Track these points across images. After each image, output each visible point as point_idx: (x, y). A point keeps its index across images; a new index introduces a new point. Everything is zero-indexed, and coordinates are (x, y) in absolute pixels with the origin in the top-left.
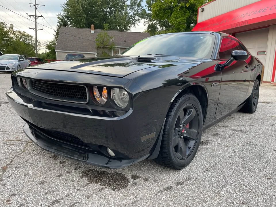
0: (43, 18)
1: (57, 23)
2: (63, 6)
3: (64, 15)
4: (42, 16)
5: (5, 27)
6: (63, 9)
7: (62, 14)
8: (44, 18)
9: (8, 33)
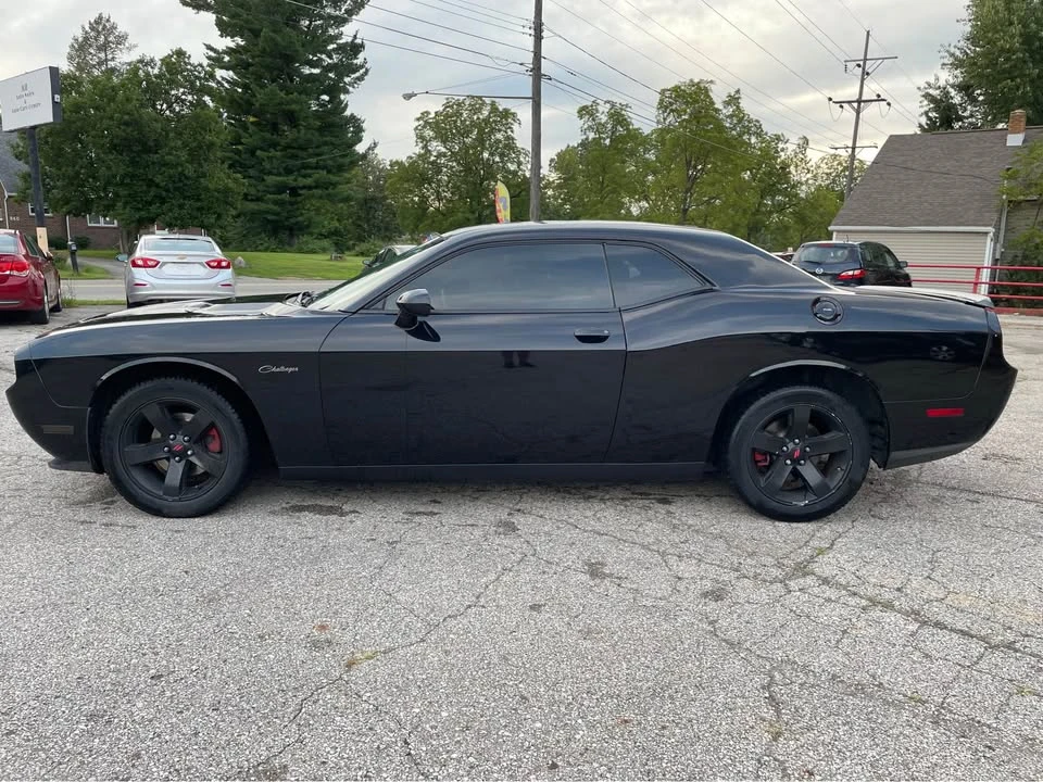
0: (885, 103)
1: (921, 115)
2: (948, 51)
3: (951, 81)
4: (879, 99)
5: (783, 150)
6: (949, 60)
7: (946, 77)
8: (889, 104)
9: (789, 166)
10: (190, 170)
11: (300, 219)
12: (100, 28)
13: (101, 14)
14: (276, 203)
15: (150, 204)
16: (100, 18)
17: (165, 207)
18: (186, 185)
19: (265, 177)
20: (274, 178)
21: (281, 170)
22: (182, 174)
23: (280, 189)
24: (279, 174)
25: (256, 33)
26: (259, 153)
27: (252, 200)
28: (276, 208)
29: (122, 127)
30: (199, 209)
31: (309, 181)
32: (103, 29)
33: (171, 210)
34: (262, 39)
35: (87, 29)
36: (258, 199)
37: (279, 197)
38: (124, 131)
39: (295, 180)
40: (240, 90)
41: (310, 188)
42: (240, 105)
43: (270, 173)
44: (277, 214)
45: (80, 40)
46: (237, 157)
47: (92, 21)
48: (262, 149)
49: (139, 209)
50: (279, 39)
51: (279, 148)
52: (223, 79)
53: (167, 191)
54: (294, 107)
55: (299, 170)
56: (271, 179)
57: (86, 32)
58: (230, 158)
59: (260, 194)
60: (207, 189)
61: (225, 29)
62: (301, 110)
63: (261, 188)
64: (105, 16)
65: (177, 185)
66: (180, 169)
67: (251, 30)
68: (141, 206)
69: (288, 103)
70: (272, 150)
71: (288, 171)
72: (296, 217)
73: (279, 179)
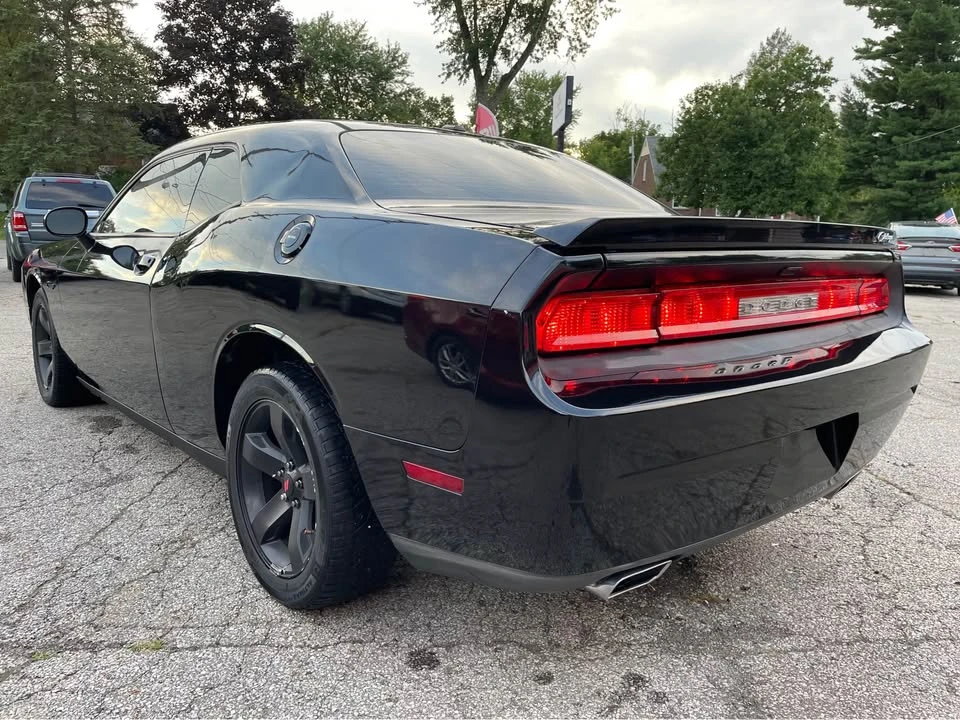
10: (787, 159)
11: (930, 204)
12: (776, 42)
13: (778, 29)
14: (904, 188)
15: (748, 193)
16: (777, 33)
17: (760, 197)
18: (782, 174)
19: (897, 163)
20: (907, 163)
21: (917, 154)
22: (778, 164)
23: (914, 174)
24: (915, 159)
25: (907, 17)
26: (894, 139)
27: (881, 187)
28: (903, 194)
29: (733, 126)
30: (791, 196)
31: (945, 164)
32: (779, 43)
33: (764, 199)
34: (912, 21)
35: (765, 45)
36: (889, 186)
37: (910, 182)
38: (733, 129)
39: (931, 164)
40: (891, 78)
41: (944, 171)
42: (886, 93)
43: (905, 158)
44: (906, 200)
45: (758, 55)
46: (873, 146)
47: (770, 36)
48: (899, 134)
49: (739, 199)
50: (932, 18)
51: (917, 132)
52: (875, 69)
53: (764, 181)
54: (939, 86)
55: (938, 152)
56: (904, 165)
57: (763, 49)
58: (864, 147)
59: (890, 180)
60: (800, 177)
61: (880, 20)
62: (948, 89)
63: (891, 174)
64: (782, 30)
65: (773, 175)
66: (777, 160)
67: (904, 16)
68: (739, 196)
69: (934, 83)
70: (910, 134)
71: (926, 155)
72: (927, 202)
73: (913, 163)
